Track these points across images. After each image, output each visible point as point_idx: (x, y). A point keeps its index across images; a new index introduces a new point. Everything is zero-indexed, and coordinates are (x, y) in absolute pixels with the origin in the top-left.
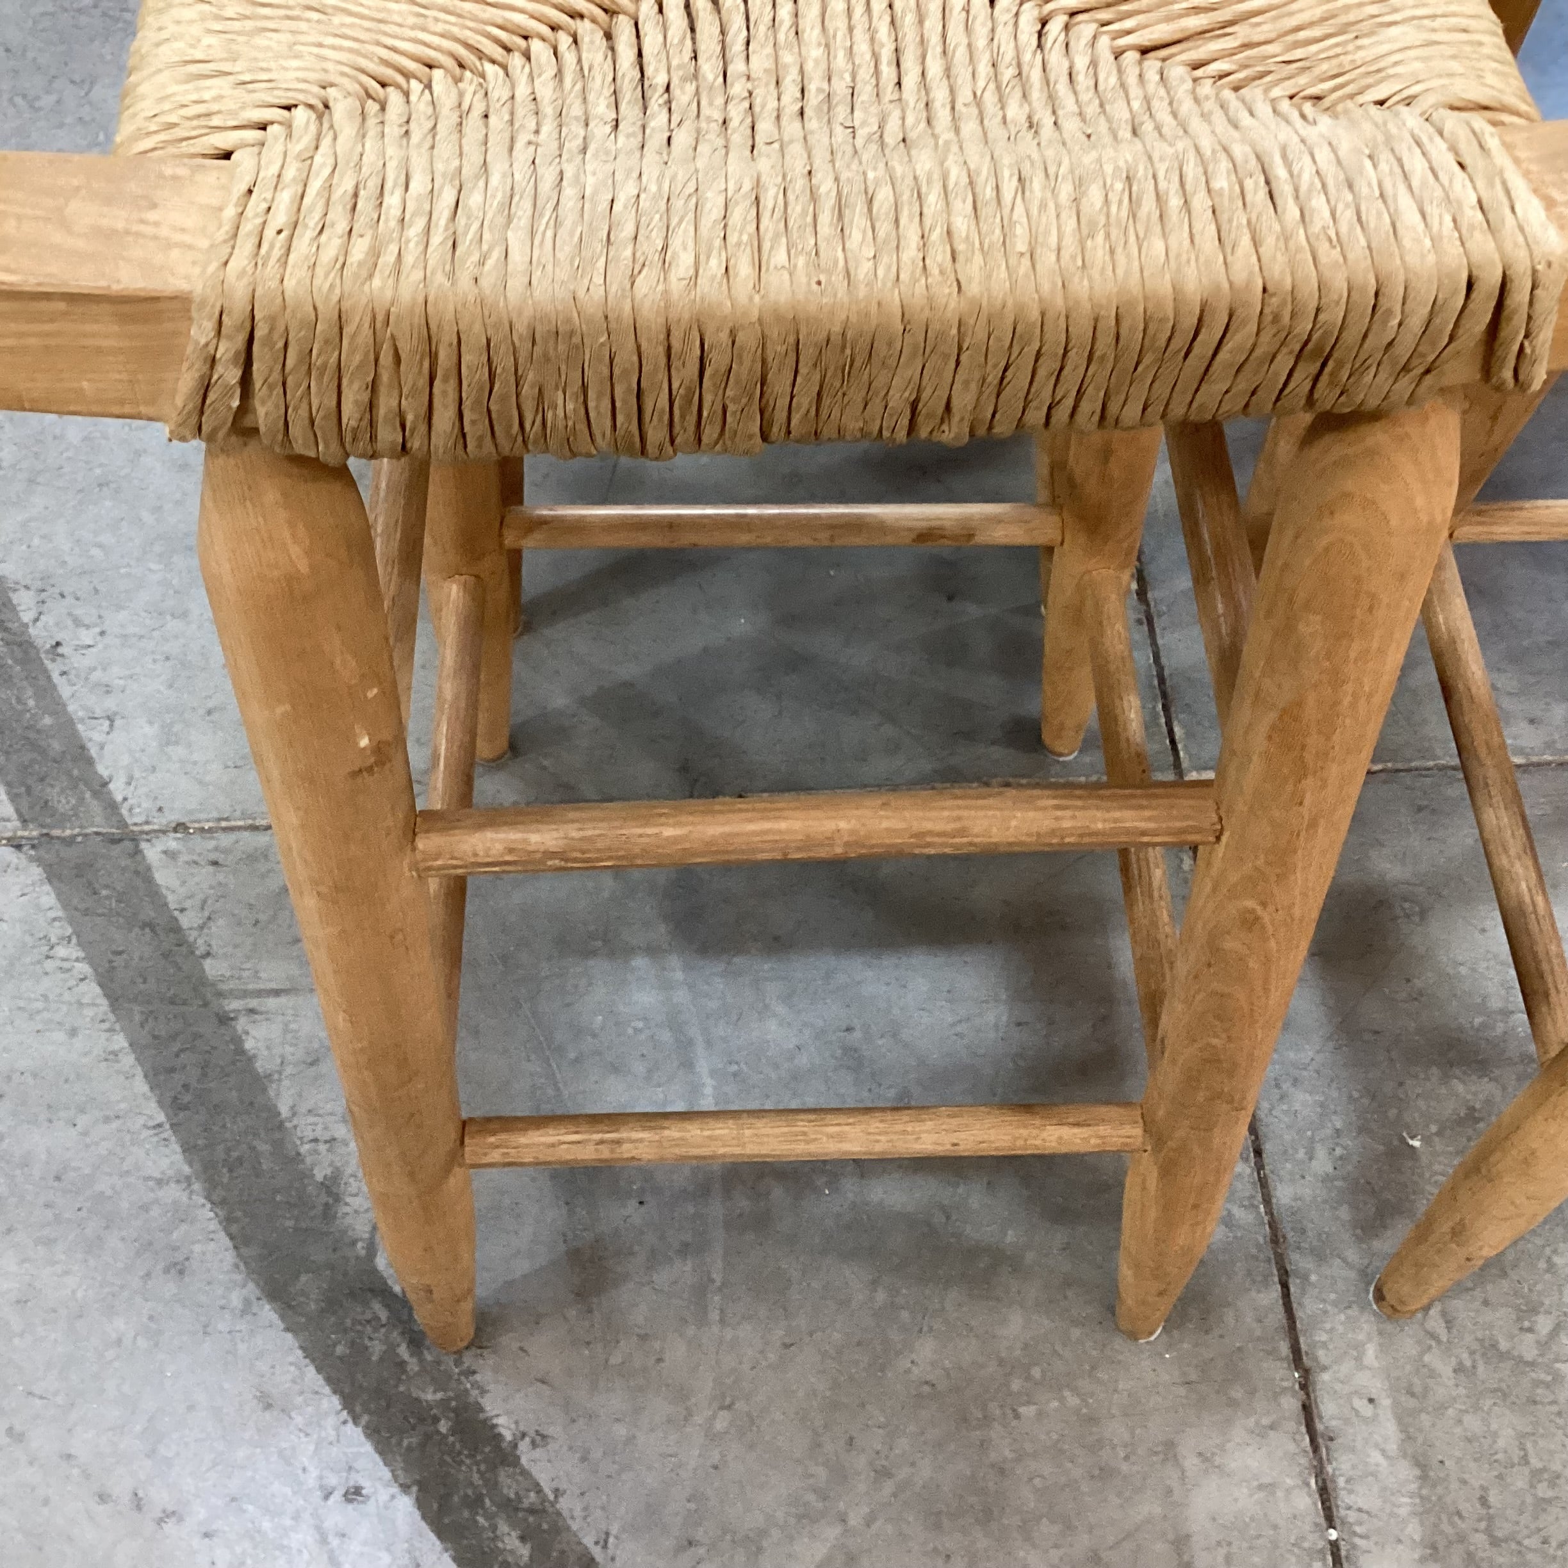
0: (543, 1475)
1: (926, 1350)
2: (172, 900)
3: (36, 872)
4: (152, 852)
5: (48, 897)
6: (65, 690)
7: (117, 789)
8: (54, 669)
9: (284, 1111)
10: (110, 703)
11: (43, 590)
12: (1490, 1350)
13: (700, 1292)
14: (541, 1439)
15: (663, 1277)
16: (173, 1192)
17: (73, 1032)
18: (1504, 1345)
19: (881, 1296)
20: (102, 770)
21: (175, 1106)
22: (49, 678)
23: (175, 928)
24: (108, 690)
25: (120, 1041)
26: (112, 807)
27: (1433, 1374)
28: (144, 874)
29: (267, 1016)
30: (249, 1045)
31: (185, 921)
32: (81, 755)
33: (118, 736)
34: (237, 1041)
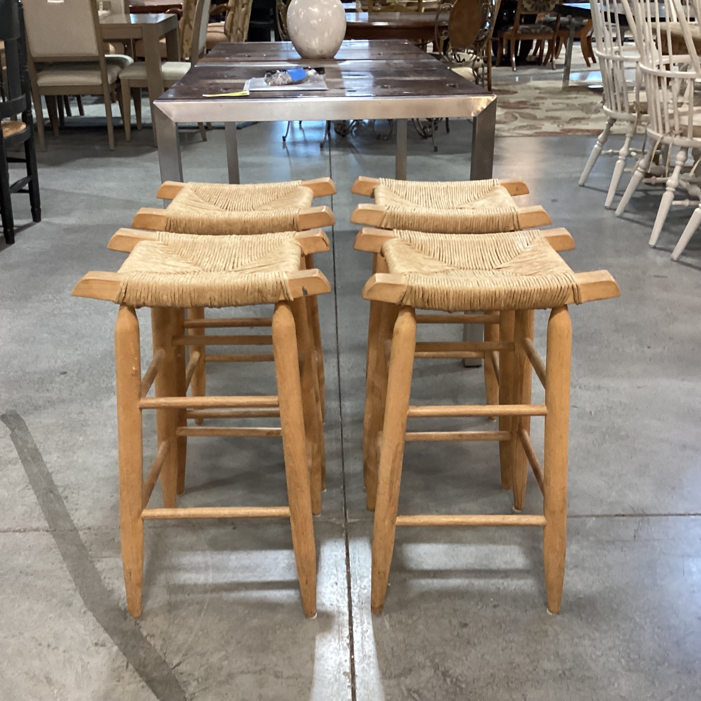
0: (152, 643)
1: (255, 621)
2: (83, 541)
3: (51, 536)
4: (81, 533)
5: (53, 540)
6: (66, 504)
7: (75, 522)
8: (65, 501)
9: (102, 578)
10: (77, 507)
11: (65, 488)
12: (400, 622)
13: (200, 611)
14: (153, 636)
15: (191, 608)
16: (71, 592)
17: (53, 564)
18: (403, 621)
19: (246, 612)
20: (72, 518)
21: (76, 578)
22: (63, 503)
23: (83, 546)
24: (77, 504)
25: (65, 565)
26: (73, 525)
27: (385, 626)
28: (79, 536)
29: (102, 561)
30: (96, 566)
31: (86, 545)
32: (68, 515)
33: (77, 513)
34: (94, 566)
